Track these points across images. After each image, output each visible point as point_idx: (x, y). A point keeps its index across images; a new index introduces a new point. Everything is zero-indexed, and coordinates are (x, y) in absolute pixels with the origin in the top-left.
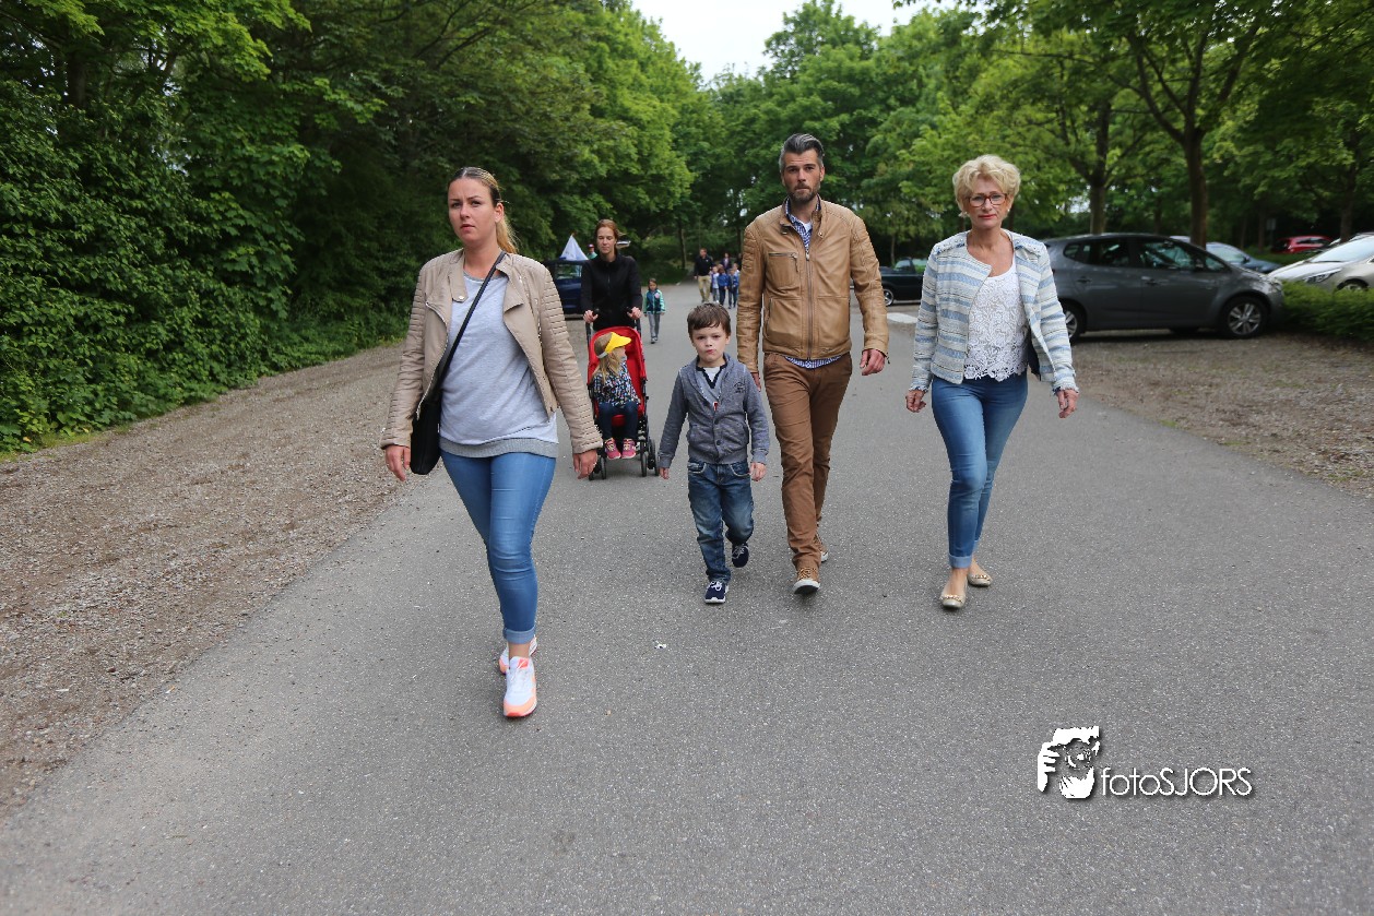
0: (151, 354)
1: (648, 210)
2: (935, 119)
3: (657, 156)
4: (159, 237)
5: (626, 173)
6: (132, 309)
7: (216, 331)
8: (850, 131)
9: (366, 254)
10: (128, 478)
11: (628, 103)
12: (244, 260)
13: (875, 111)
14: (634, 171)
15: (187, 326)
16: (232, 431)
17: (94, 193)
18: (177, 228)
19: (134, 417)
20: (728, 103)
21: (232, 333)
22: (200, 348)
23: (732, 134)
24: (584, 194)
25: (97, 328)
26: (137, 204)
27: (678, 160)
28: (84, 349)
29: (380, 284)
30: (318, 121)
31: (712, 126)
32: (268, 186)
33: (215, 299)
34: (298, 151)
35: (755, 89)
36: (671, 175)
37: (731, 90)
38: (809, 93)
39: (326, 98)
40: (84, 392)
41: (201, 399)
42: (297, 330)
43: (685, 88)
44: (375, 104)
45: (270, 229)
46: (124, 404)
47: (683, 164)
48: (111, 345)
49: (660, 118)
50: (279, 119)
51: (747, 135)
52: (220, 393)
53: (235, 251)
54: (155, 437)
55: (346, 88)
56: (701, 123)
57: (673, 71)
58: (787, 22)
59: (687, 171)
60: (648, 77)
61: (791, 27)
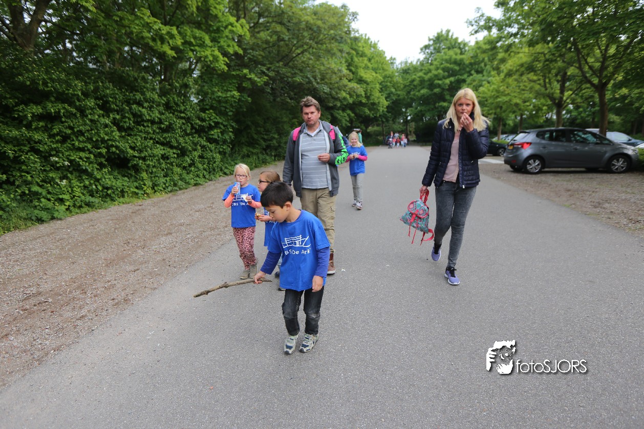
0: (184, 168)
1: (369, 114)
2: (490, 79)
3: (373, 95)
4: (189, 126)
5: (361, 102)
6: (179, 152)
7: (206, 160)
8: (454, 85)
9: (258, 133)
10: (176, 209)
11: (362, 74)
12: (216, 134)
13: (465, 76)
14: (364, 101)
15: (196, 158)
16: (209, 195)
17: (169, 112)
18: (195, 123)
19: (178, 189)
20: (404, 73)
21: (211, 161)
22: (200, 166)
23: (405, 86)
24: (344, 110)
25: (168, 158)
26: (183, 115)
27: (382, 97)
28: (163, 165)
29: (264, 144)
30: (244, 85)
31: (397, 83)
32: (226, 108)
33: (206, 148)
35: (416, 69)
36: (379, 103)
37: (404, 69)
38: (437, 69)
39: (247, 77)
40: (163, 180)
41: (200, 184)
42: (233, 160)
43: (387, 68)
44: (264, 78)
45: (225, 123)
46: (175, 185)
47: (384, 99)
48: (171, 164)
49: (375, 80)
50: (230, 84)
51: (411, 87)
52: (206, 182)
53: (213, 131)
54: (185, 196)
55: (254, 73)
56: (393, 82)
57: (382, 61)
58: (430, 40)
59: (385, 101)
60: (371, 64)
61: (431, 42)
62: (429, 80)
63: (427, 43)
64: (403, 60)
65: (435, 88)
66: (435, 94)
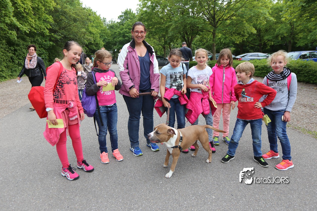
1: (95, 50)
3: (97, 40)
5: (91, 43)
11: (91, 30)
14: (93, 42)
20: (111, 28)
23: (112, 35)
27: (101, 40)
31: (108, 33)
34: (51, 43)
35: (117, 26)
37: (111, 25)
38: (126, 28)
39: (53, 36)
43: (102, 26)
47: (102, 41)
49: (97, 33)
51: (114, 36)
56: (105, 33)
57: (99, 22)
58: (122, 13)
59: (103, 43)
60: (94, 24)
62: (123, 33)
64: (110, 20)
65: (126, 37)
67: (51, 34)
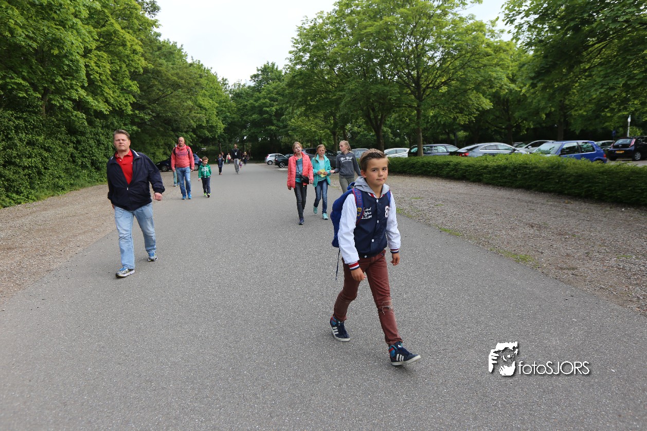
1: (208, 137)
3: (211, 119)
5: (201, 124)
11: (201, 102)
14: (204, 125)
20: (237, 97)
23: (239, 110)
24: (186, 132)
27: (219, 120)
31: (231, 106)
34: (135, 128)
35: (247, 94)
36: (216, 126)
37: (237, 91)
43: (220, 93)
47: (220, 122)
49: (212, 107)
51: (243, 111)
56: (227, 106)
58: (258, 70)
59: (222, 124)
60: (207, 91)
61: (260, 72)
62: (259, 106)
63: (256, 73)
65: (264, 114)
66: (264, 118)
67: (134, 111)
